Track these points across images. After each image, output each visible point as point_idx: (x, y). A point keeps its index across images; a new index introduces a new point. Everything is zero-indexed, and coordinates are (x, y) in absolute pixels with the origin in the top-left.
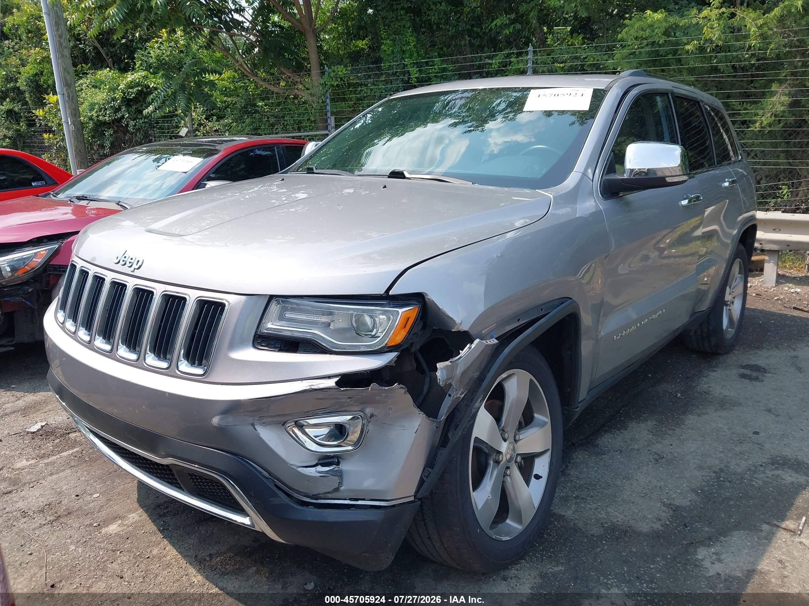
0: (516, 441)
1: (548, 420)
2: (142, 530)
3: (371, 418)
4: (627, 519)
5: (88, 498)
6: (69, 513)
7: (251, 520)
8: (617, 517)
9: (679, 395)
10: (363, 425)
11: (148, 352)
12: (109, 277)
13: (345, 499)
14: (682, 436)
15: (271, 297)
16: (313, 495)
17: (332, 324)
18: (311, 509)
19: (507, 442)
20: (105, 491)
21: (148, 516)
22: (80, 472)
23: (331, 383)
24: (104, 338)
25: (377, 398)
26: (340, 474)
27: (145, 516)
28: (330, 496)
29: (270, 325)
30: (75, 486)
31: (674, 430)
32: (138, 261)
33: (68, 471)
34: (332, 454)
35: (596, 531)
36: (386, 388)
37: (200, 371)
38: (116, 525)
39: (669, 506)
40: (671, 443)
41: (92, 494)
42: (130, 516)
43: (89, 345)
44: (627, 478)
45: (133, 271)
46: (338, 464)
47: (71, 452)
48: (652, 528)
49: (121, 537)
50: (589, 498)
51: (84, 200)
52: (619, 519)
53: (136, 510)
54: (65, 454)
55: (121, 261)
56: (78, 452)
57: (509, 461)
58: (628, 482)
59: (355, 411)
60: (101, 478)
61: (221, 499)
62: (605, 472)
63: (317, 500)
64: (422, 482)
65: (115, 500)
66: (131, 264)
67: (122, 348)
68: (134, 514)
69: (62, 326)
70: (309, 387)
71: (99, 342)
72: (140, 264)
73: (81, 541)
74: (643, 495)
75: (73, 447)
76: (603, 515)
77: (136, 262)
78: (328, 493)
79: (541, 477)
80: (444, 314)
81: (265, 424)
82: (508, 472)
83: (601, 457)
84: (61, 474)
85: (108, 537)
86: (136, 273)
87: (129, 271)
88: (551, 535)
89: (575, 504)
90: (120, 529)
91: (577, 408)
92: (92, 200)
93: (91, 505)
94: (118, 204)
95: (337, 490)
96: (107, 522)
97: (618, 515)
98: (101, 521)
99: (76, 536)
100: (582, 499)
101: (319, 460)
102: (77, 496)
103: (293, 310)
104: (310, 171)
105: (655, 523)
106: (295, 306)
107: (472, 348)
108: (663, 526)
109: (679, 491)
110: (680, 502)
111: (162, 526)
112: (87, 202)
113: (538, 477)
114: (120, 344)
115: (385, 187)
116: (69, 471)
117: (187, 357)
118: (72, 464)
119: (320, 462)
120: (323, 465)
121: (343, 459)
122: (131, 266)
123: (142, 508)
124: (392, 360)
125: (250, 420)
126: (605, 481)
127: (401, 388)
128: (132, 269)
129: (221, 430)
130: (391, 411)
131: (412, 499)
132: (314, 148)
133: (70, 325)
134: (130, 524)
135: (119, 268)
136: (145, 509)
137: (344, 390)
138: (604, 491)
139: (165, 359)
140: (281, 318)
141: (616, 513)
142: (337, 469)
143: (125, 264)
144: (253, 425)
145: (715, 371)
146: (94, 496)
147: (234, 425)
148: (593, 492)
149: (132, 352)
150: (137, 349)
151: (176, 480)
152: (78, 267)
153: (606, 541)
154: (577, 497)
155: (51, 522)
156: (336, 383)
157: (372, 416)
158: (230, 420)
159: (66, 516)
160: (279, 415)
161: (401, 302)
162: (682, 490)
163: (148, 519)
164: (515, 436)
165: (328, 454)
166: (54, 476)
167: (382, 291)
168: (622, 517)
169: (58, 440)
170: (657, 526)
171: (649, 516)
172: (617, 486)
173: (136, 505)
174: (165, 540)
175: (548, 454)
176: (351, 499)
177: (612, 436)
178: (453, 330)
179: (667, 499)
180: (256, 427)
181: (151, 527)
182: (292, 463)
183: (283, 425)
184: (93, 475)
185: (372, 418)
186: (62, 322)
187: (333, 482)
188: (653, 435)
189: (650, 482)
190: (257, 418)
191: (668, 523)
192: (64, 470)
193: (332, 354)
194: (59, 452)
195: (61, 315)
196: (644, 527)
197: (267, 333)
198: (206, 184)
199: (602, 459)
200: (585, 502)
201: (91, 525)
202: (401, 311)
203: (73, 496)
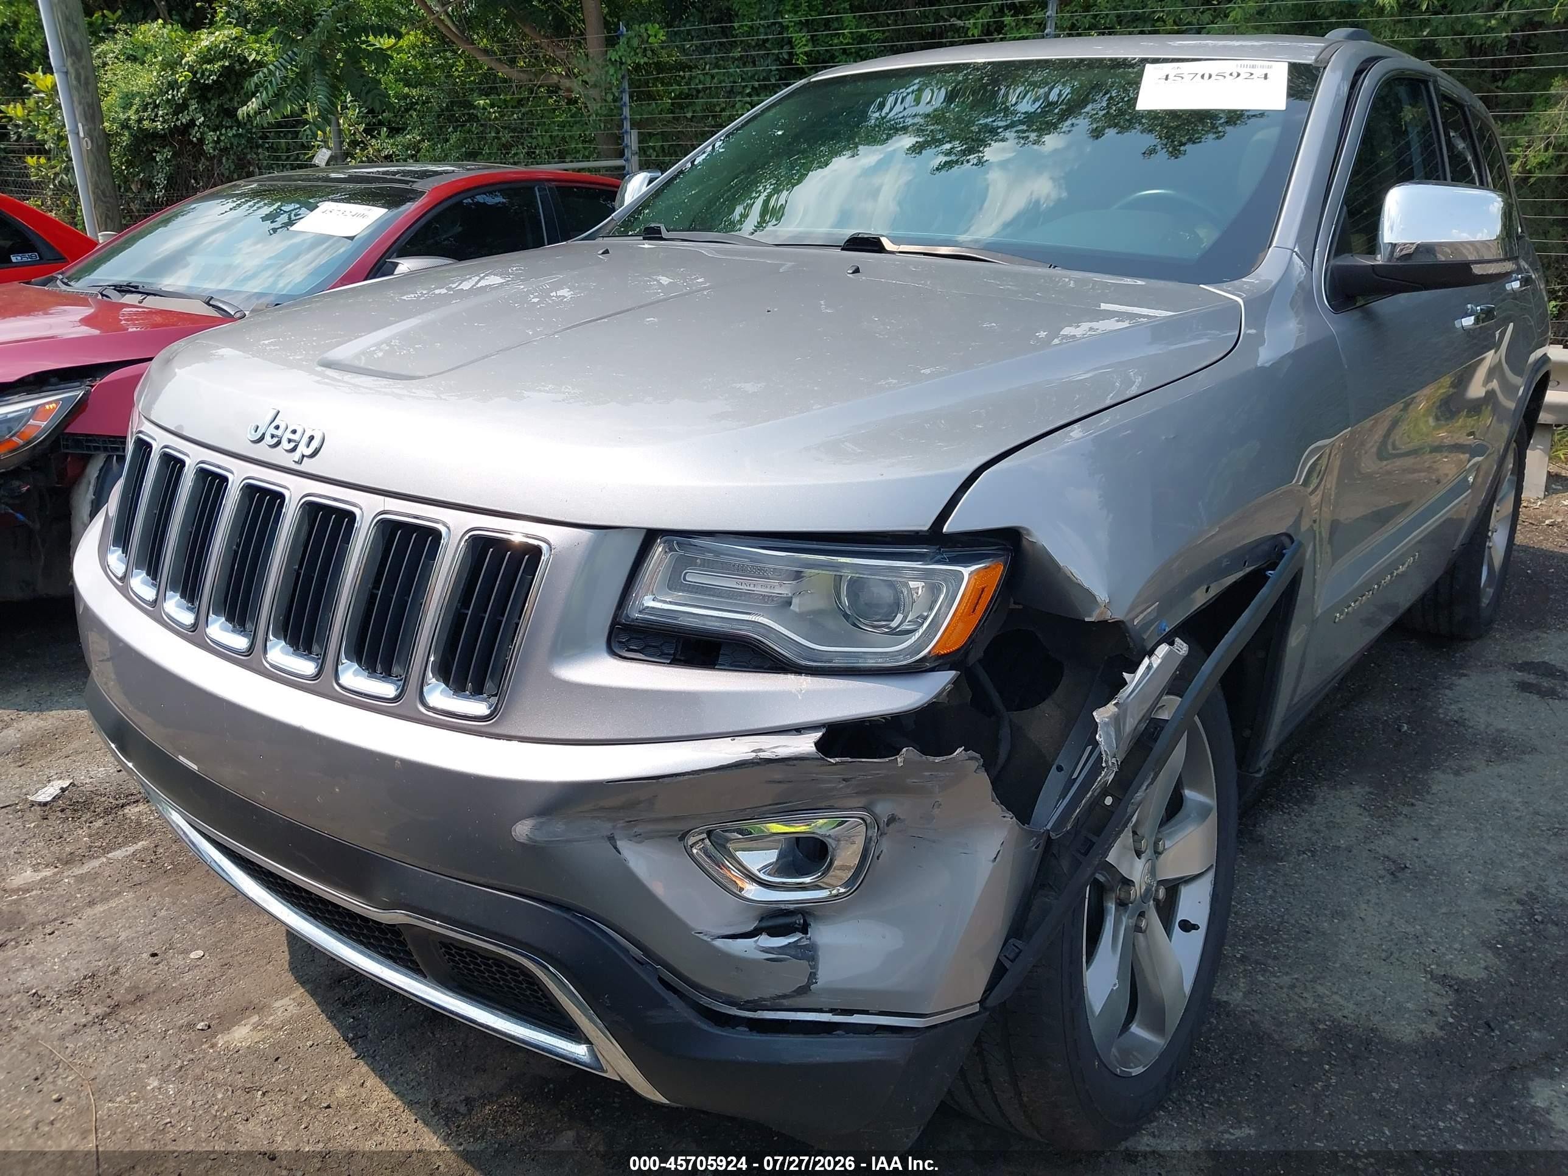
0: (1157, 853)
1: (1212, 802)
2: (308, 1038)
3: (888, 825)
4: (1364, 1013)
5: (179, 961)
6: (140, 998)
7: (592, 1051)
8: (1341, 1008)
9: (1405, 727)
10: (868, 840)
11: (344, 661)
12: (238, 474)
13: (821, 1011)
14: (1431, 818)
15: (651, 536)
16: (747, 1002)
17: (795, 601)
18: (741, 1034)
19: (1143, 860)
20: (215, 945)
21: (318, 1004)
22: (155, 898)
23: (805, 744)
24: (230, 619)
25: (909, 781)
26: (808, 954)
27: (311, 1004)
28: (786, 1003)
29: (649, 602)
30: (148, 930)
31: (1413, 805)
32: (312, 438)
33: (128, 895)
34: (792, 907)
35: (1303, 1040)
36: (938, 760)
37: (479, 708)
38: (248, 1028)
39: (1443, 979)
40: (1414, 836)
41: (186, 952)
42: (278, 1004)
43: (194, 635)
44: (1339, 914)
45: (300, 462)
46: (804, 929)
47: (131, 849)
48: (1422, 1033)
49: (262, 1056)
50: (1269, 961)
51: (132, 292)
52: (1346, 1013)
53: (289, 991)
54: (118, 854)
55: (268, 437)
56: (145, 849)
57: (1144, 898)
58: (1345, 924)
59: (851, 809)
60: (203, 913)
61: (519, 1001)
62: (1292, 900)
63: (755, 1011)
64: (999, 972)
65: (241, 965)
66: (292, 445)
67: (275, 645)
68: (286, 1001)
69: (123, 584)
70: (754, 755)
71: (218, 630)
72: (315, 444)
73: (173, 1068)
74: (1384, 955)
75: (135, 839)
76: (1310, 1003)
77: (305, 439)
78: (785, 996)
79: (1195, 927)
80: (1069, 580)
81: (639, 838)
82: (1143, 924)
83: (1274, 867)
84: (113, 903)
85: (234, 1054)
86: (307, 466)
87: (288, 461)
88: (1208, 1050)
89: (1245, 977)
90: (257, 1036)
91: (1258, 771)
92: (148, 294)
93: (187, 977)
94: (208, 303)
95: (804, 990)
96: (226, 1020)
97: (1342, 1002)
98: (212, 1018)
99: (159, 1053)
100: (1257, 962)
101: (761, 920)
102: (154, 955)
103: (708, 566)
104: (652, 234)
105: (1424, 1021)
106: (710, 556)
107: (1155, 666)
108: (1442, 1028)
109: (1457, 946)
110: (1462, 970)
111: (352, 1028)
112: (139, 297)
113: (1187, 926)
114: (271, 637)
115: (857, 271)
116: (131, 895)
117: (444, 673)
118: (137, 877)
119: (765, 924)
120: (774, 932)
121: (816, 918)
122: (294, 450)
123: (303, 984)
124: (944, 689)
125: (606, 828)
126: (1296, 921)
127: (971, 758)
128: (297, 456)
129: (532, 850)
130: (936, 811)
131: (976, 1008)
132: (644, 189)
133: (140, 583)
134: (278, 1024)
135: (261, 452)
136: (308, 987)
137: (835, 764)
138: (1299, 944)
139: (387, 674)
140: (675, 582)
141: (1336, 997)
142: (805, 942)
143: (278, 443)
144: (611, 839)
145: (1465, 675)
146: (192, 956)
147: (567, 841)
148: (1277, 948)
149: (302, 656)
150: (315, 648)
151: (409, 953)
152: (156, 448)
153: (1329, 1063)
154: (1244, 959)
155: (100, 1019)
156: (817, 744)
157: (892, 819)
158: (558, 828)
159: (133, 1003)
160: (675, 819)
161: (968, 551)
162: (1462, 943)
163: (319, 1011)
164: (1156, 844)
165: (783, 906)
166: (99, 908)
167: (924, 524)
168: (1352, 1006)
169: (99, 823)
170: (1430, 1028)
171: (1409, 1005)
172: (1324, 933)
173: (289, 978)
174: (362, 1063)
175: (1210, 876)
176: (833, 1011)
177: (1286, 817)
178: (1087, 619)
179: (1438, 965)
180: (619, 844)
181: (326, 1031)
182: (699, 929)
183: (682, 838)
184: (185, 905)
185: (891, 826)
186: (120, 575)
187: (794, 974)
188: (1371, 816)
189: (1391, 924)
190: (621, 824)
191: (1451, 1020)
192: (119, 894)
193: (800, 673)
194: (105, 850)
195: (116, 560)
196: (1405, 1031)
197: (643, 620)
198: (396, 265)
199: (1276, 871)
200: (1265, 971)
201: (191, 1026)
202: (966, 571)
203: (145, 956)
